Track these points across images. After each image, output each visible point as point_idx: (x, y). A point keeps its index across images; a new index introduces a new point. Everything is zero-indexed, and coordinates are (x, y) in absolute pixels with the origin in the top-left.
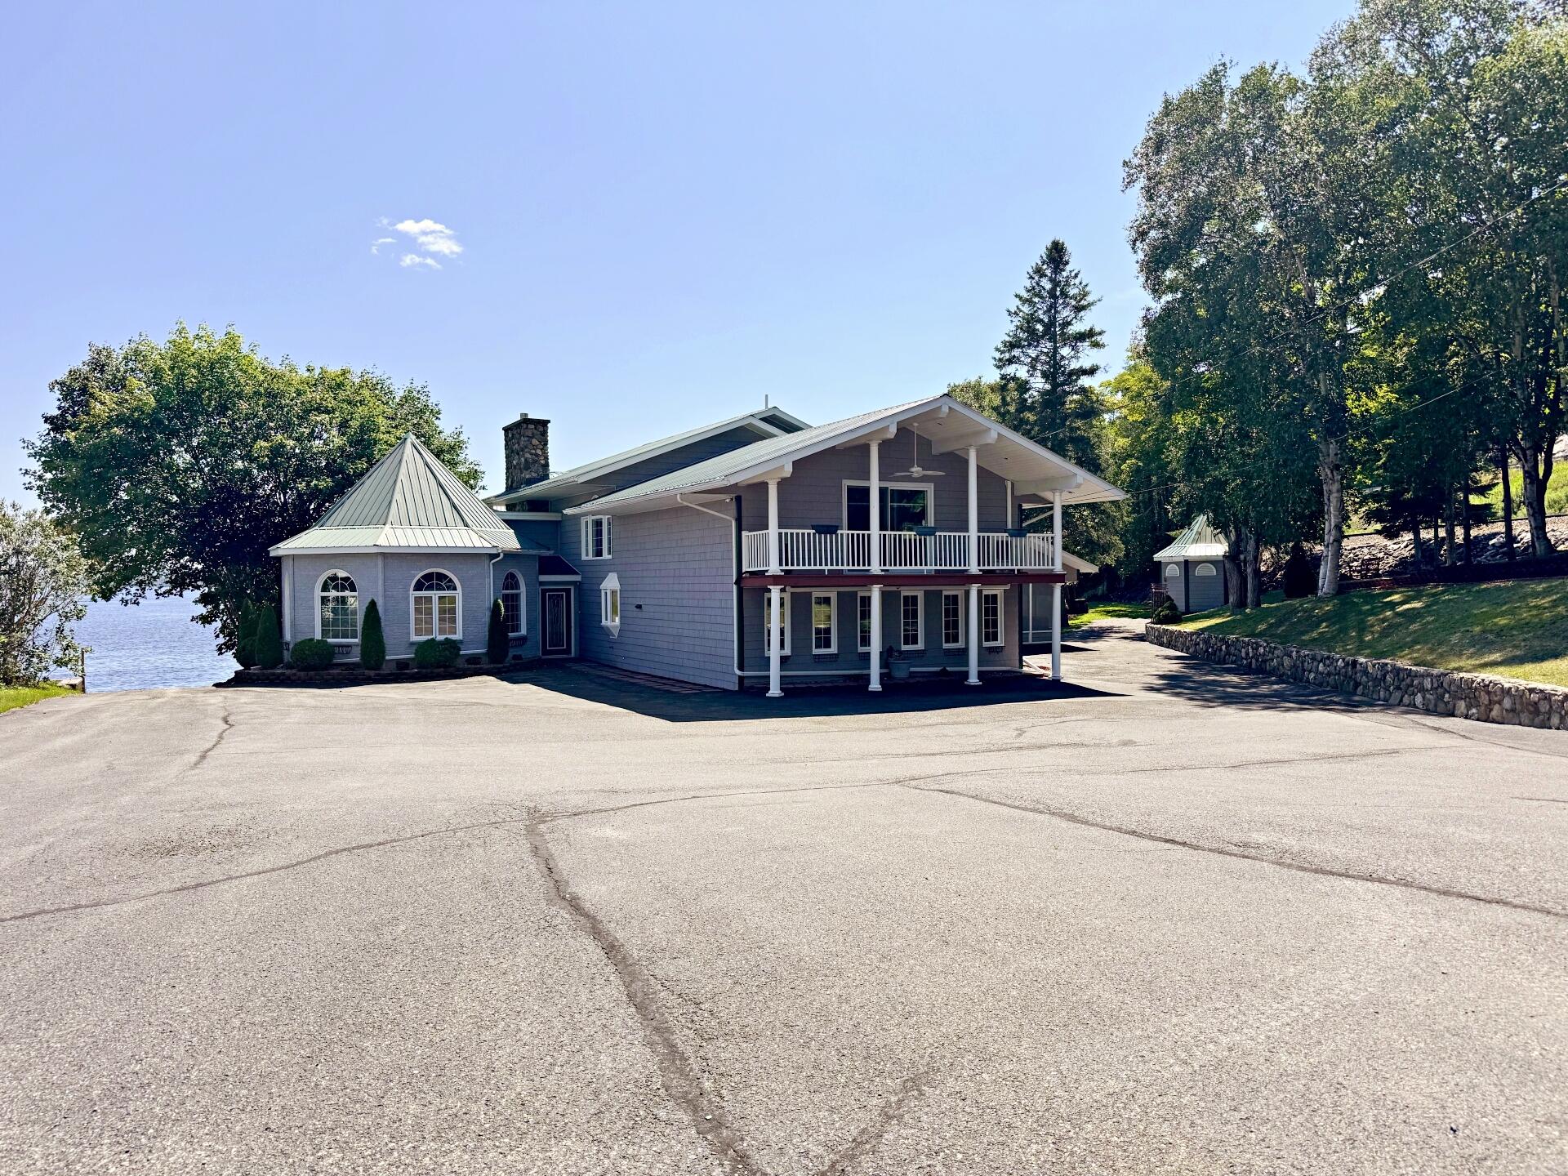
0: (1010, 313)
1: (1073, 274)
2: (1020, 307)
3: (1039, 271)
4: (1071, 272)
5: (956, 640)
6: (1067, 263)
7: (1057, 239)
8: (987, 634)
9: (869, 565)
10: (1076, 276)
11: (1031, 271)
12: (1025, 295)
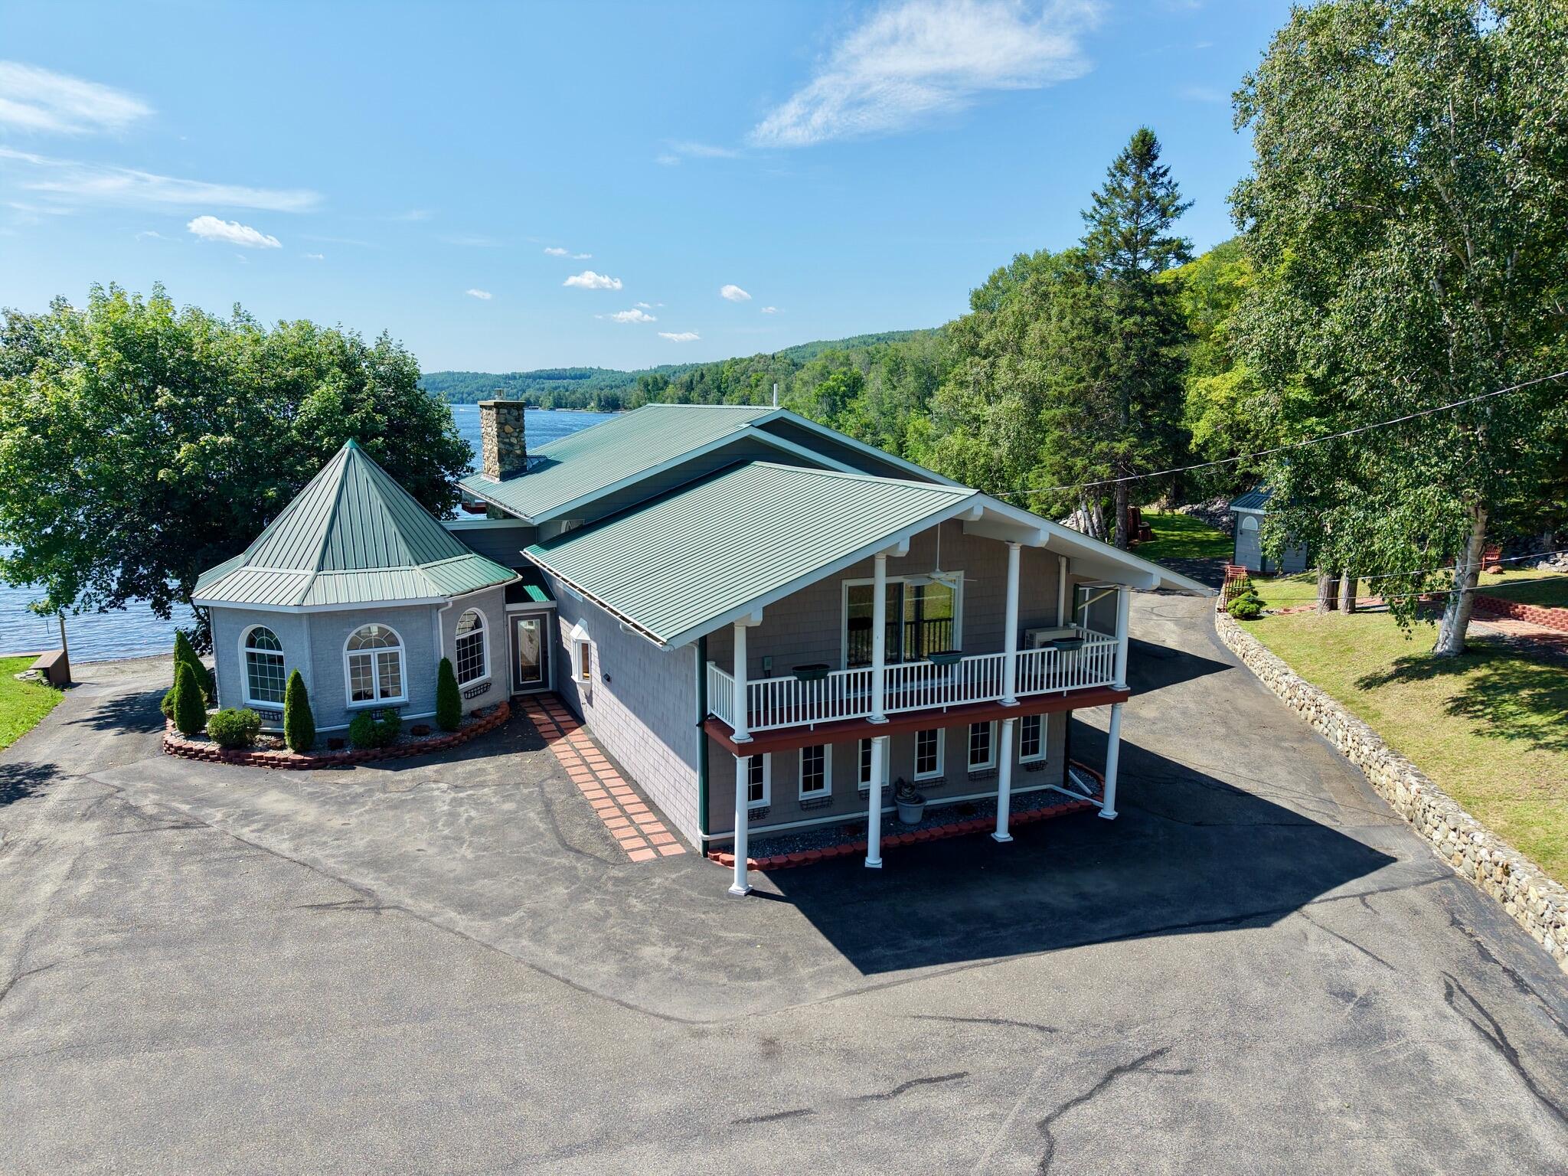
0: (1085, 216)
1: (1161, 171)
2: (1098, 208)
3: (1121, 168)
4: (1159, 168)
5: (985, 758)
6: (1155, 157)
7: (1146, 127)
8: (1025, 746)
9: (870, 710)
10: (1165, 173)
11: (1112, 166)
12: (1102, 193)
